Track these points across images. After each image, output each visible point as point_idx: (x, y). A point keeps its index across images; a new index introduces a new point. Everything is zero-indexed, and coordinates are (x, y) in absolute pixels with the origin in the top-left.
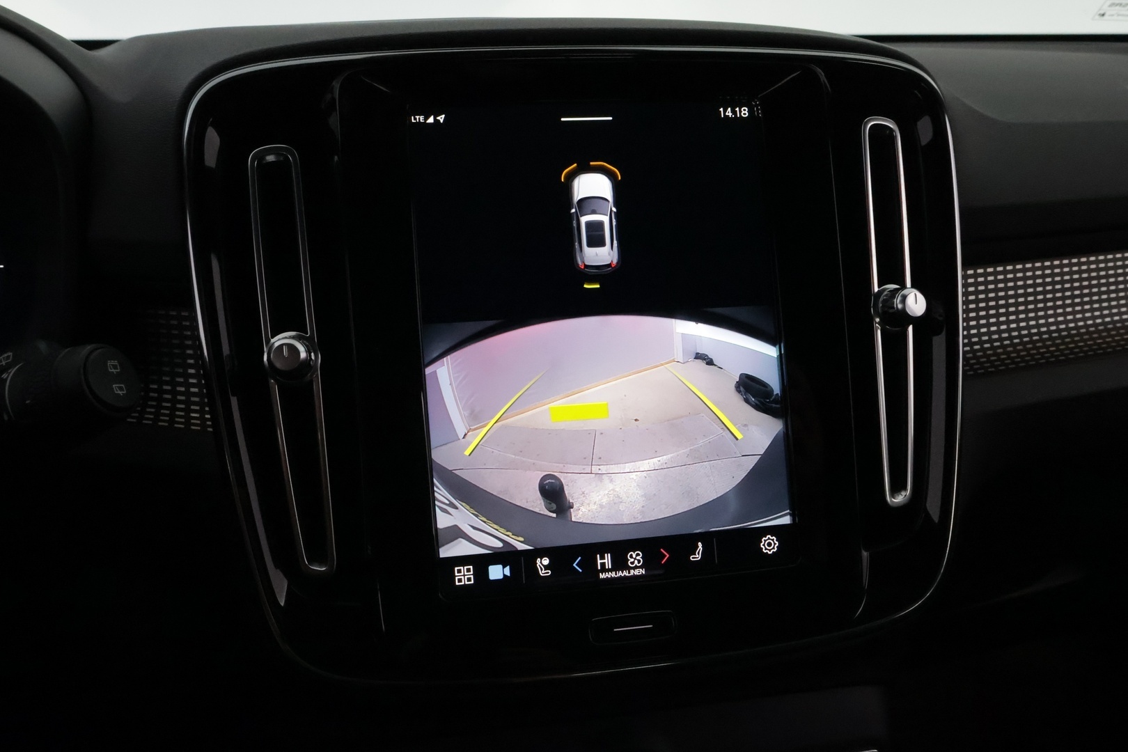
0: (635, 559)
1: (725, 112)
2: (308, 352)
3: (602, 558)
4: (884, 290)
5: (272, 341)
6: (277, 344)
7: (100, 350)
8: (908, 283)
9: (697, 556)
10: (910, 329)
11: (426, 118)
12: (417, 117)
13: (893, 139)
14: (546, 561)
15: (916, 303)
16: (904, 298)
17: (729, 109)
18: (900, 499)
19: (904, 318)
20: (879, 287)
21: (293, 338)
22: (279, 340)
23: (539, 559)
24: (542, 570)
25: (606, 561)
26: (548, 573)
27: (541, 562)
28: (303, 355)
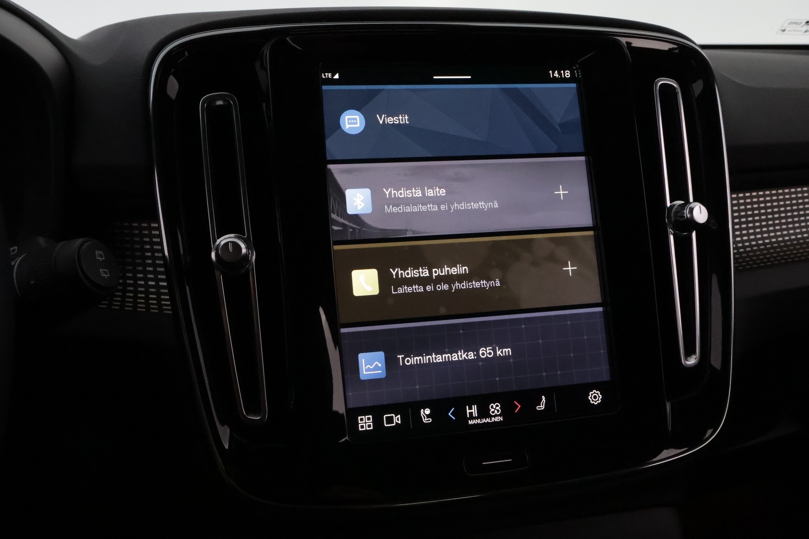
0: (495, 409)
1: (553, 74)
2: (247, 248)
3: (470, 408)
4: (674, 205)
5: (218, 241)
6: (223, 243)
7: (90, 242)
8: (691, 199)
9: (541, 407)
10: (694, 234)
11: (333, 75)
12: (327, 74)
13: (676, 94)
14: (428, 411)
15: (700, 214)
16: (691, 210)
17: (556, 72)
18: (692, 361)
19: (692, 224)
20: (671, 203)
21: (235, 237)
22: (225, 239)
23: (422, 410)
24: (425, 418)
25: (473, 411)
26: (430, 420)
27: (424, 412)
28: (244, 251)
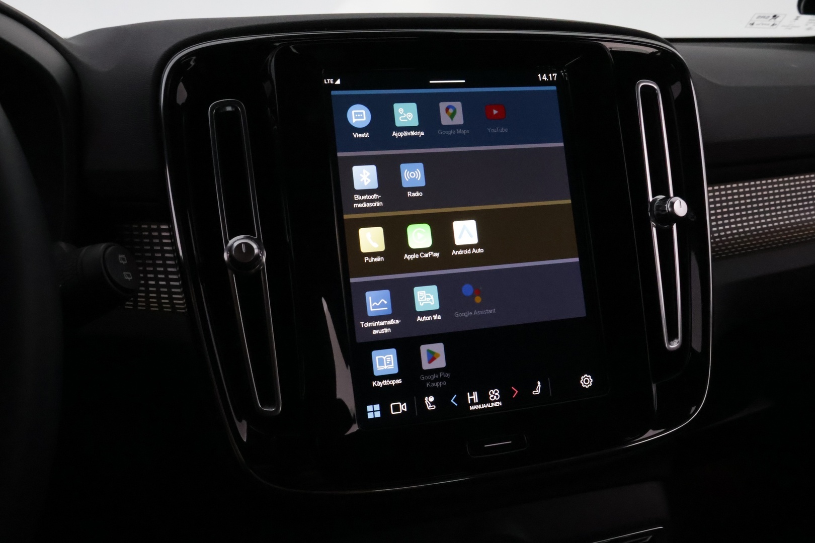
0: (494, 395)
1: (542, 77)
2: (259, 248)
3: (471, 395)
4: (657, 199)
5: (231, 242)
6: (236, 244)
7: (111, 248)
8: (672, 194)
9: (537, 391)
10: (675, 227)
11: (335, 81)
12: (328, 80)
13: (656, 95)
14: (432, 399)
15: (680, 208)
16: (672, 204)
17: (545, 75)
18: (675, 345)
19: (672, 217)
20: (653, 197)
21: (247, 238)
22: (238, 240)
23: (426, 398)
24: (429, 405)
25: (474, 397)
26: (433, 407)
27: (428, 400)
28: (256, 251)
